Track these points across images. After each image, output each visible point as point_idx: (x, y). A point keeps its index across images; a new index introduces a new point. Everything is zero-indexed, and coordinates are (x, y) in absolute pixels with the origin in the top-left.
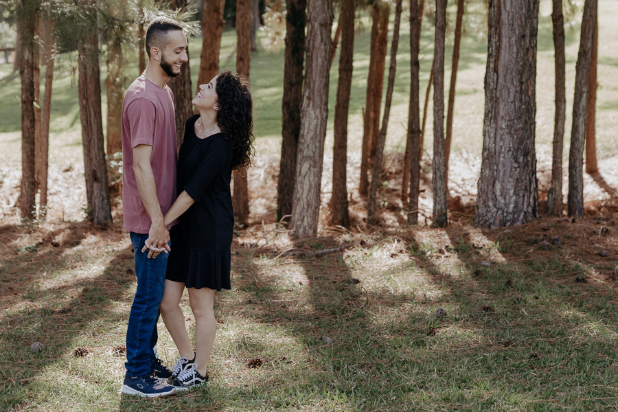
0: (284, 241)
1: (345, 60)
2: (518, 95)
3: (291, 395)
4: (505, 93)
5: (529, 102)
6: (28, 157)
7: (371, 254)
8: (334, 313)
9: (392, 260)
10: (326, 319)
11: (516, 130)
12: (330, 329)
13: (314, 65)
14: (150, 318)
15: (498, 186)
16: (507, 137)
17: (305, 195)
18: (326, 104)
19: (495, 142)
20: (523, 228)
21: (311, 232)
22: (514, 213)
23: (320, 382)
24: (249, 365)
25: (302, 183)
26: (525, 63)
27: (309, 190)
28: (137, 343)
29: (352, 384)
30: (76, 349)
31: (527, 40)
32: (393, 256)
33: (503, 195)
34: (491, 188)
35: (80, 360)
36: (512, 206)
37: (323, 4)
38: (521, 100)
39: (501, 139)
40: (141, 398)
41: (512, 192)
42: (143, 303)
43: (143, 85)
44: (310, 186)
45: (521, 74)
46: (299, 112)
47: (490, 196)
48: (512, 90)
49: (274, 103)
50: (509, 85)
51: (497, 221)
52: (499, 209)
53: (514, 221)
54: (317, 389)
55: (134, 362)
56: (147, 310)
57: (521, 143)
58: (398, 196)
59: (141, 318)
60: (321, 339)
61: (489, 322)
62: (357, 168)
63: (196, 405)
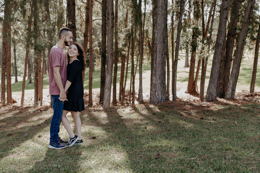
0: (101, 108)
1: (115, 68)
2: (161, 69)
3: (106, 147)
4: (158, 69)
5: (164, 71)
6: (36, 90)
7: (125, 110)
8: (116, 124)
9: (130, 112)
10: (114, 126)
11: (161, 78)
12: (116, 128)
13: (109, 64)
14: (58, 123)
15: (157, 93)
16: (159, 80)
17: (107, 97)
18: (112, 74)
19: (156, 82)
20: (164, 103)
21: (108, 107)
22: (161, 100)
23: (115, 143)
24: (92, 138)
25: (106, 94)
26: (163, 61)
27: (108, 96)
28: (54, 131)
29: (125, 143)
30: (38, 135)
31: (164, 56)
32: (130, 110)
33: (158, 95)
34: (155, 93)
35: (39, 139)
36: (160, 98)
37: (111, 49)
38: (162, 71)
39: (157, 81)
40: (56, 149)
41: (160, 94)
42: (55, 118)
43: (57, 47)
44: (108, 95)
45: (162, 64)
46: (105, 76)
47: (155, 95)
48: (160, 68)
49: (98, 81)
50: (159, 67)
51: (157, 102)
52: (157, 99)
53: (161, 102)
54: (114, 145)
55: (53, 137)
56: (57, 121)
57: (162, 82)
58: (128, 101)
59: (55, 123)
60: (114, 131)
61: (161, 125)
62: (118, 95)
63: (74, 151)
